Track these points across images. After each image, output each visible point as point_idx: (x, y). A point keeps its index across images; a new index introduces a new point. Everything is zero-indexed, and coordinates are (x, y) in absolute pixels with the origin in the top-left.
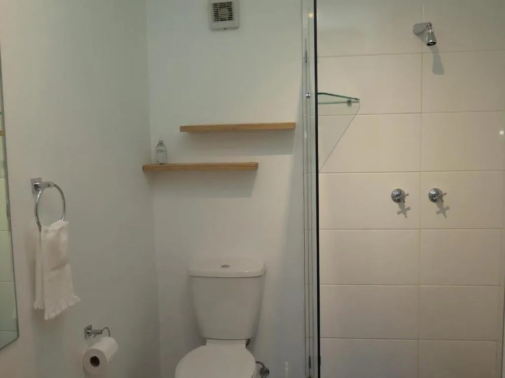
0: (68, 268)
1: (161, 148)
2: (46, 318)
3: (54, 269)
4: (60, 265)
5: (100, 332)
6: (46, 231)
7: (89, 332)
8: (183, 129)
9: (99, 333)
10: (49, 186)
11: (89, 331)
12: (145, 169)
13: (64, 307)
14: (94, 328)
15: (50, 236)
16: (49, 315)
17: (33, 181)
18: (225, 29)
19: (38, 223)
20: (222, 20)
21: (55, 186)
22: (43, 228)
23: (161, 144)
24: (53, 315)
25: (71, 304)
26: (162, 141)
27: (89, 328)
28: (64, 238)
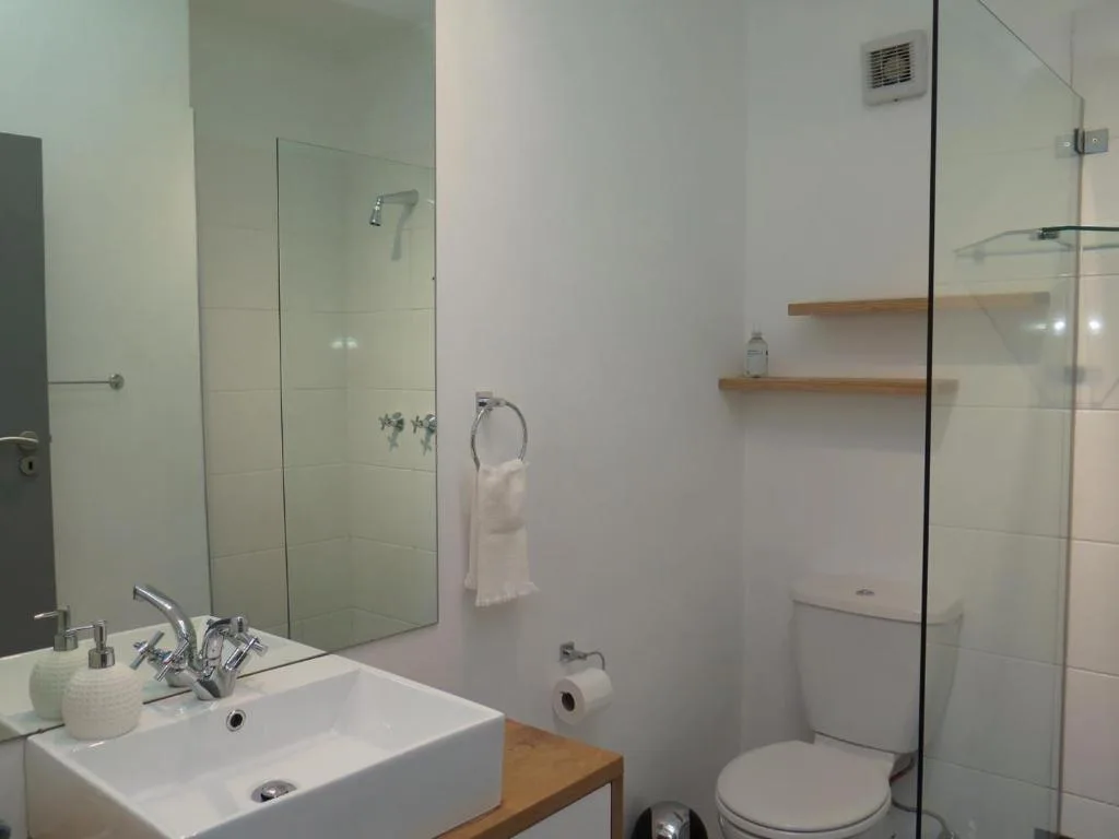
0: (521, 536)
1: (758, 346)
2: (478, 603)
3: (495, 532)
4: (509, 528)
5: (583, 657)
6: (487, 473)
7: (567, 652)
8: (795, 310)
9: (580, 657)
10: (498, 404)
11: (569, 651)
12: (724, 384)
13: (510, 595)
14: (577, 648)
15: (493, 480)
16: (483, 599)
17: (478, 395)
18: (896, 100)
19: (476, 460)
20: (888, 82)
21: (508, 404)
22: (482, 466)
23: (757, 338)
24: (487, 601)
25: (523, 593)
26: (760, 334)
27: (571, 647)
28: (518, 486)
